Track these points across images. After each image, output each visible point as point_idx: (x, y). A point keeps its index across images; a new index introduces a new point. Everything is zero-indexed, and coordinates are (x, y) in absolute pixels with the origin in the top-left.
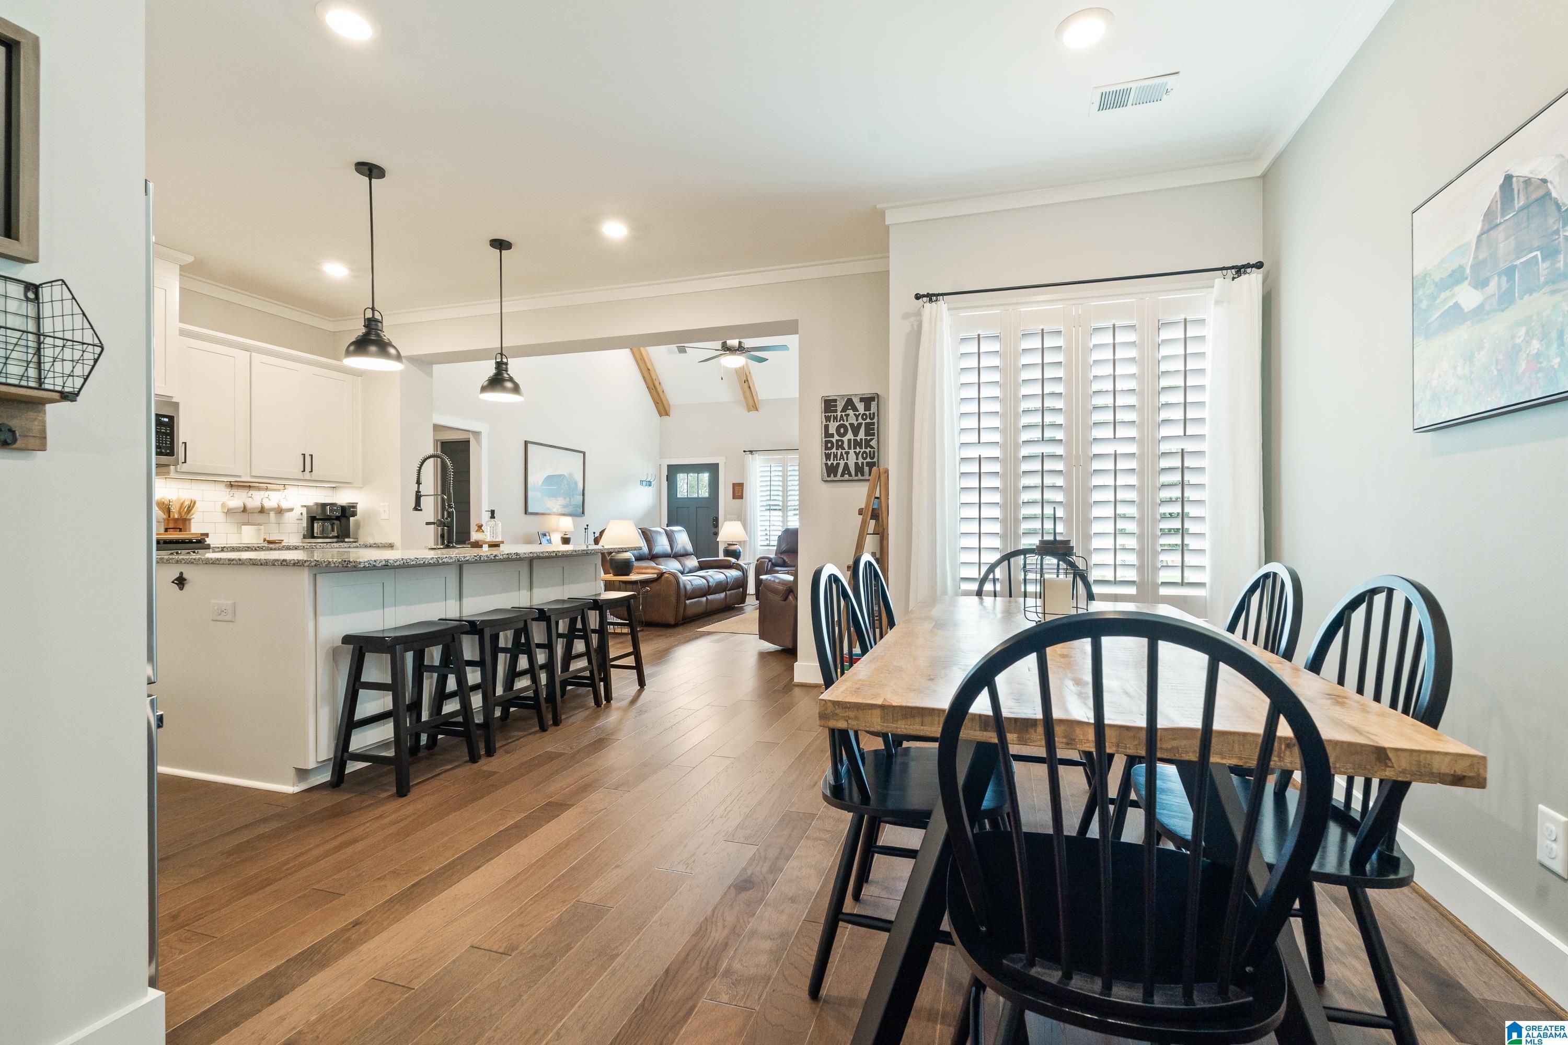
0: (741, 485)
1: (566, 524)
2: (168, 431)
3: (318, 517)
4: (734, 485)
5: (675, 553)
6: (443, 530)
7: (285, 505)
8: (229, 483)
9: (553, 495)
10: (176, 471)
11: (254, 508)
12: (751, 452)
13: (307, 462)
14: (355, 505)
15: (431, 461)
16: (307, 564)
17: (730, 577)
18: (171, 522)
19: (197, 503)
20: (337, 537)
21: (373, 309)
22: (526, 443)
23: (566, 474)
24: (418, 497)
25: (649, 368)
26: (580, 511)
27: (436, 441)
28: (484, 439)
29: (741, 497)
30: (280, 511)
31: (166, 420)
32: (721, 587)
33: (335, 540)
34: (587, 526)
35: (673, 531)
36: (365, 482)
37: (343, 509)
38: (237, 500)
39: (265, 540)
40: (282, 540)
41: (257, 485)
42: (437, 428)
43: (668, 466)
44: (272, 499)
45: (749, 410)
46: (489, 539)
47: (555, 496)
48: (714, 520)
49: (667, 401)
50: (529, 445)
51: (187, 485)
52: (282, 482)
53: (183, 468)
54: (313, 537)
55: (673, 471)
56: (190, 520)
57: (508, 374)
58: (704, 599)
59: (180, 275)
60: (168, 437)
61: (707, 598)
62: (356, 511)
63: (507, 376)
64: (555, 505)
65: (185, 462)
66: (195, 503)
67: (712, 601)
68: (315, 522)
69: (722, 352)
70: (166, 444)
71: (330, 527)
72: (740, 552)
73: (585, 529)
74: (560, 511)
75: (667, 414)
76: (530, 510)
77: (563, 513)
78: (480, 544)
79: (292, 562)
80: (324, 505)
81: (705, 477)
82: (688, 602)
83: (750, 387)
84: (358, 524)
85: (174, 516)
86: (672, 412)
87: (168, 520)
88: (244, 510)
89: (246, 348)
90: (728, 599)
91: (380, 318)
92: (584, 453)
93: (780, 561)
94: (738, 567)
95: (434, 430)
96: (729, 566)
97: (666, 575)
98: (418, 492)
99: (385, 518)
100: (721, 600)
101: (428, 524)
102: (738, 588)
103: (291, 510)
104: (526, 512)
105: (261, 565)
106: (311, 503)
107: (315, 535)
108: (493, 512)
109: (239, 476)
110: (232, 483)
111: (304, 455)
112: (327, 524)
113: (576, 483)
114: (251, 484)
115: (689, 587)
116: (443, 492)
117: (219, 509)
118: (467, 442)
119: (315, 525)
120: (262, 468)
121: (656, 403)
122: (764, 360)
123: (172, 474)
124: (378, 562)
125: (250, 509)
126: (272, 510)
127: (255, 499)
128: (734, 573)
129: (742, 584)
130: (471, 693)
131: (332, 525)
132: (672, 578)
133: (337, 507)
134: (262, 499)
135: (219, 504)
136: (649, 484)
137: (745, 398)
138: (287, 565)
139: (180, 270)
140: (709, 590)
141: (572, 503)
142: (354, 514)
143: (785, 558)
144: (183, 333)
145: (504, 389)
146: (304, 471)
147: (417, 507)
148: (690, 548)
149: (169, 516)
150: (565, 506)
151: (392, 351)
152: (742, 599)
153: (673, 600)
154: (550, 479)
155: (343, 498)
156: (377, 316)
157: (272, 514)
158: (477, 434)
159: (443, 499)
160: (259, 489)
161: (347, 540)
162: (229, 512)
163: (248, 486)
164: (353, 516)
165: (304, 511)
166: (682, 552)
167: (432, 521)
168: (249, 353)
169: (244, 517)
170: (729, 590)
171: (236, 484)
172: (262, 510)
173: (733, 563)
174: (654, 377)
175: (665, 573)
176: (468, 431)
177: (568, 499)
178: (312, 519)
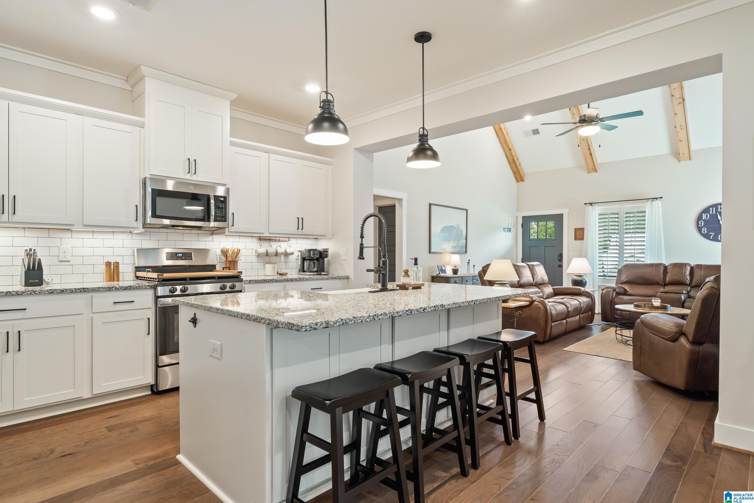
0: (582, 230)
1: (456, 259)
2: (223, 206)
3: (306, 258)
4: (576, 230)
5: (536, 282)
6: (379, 276)
7: (289, 251)
8: (259, 238)
9: (447, 240)
10: (229, 231)
11: (273, 253)
12: (591, 204)
13: (300, 222)
14: (327, 250)
15: (372, 219)
16: (263, 321)
17: (582, 303)
18: (228, 262)
19: (241, 250)
20: (317, 271)
21: (327, 93)
22: (430, 205)
23: (455, 226)
24: (362, 248)
25: (511, 148)
26: (464, 251)
27: (375, 207)
28: (404, 203)
29: (582, 239)
30: (287, 255)
31: (222, 199)
32: (578, 311)
33: (316, 273)
34: (469, 260)
35: (533, 265)
36: (332, 237)
37: (321, 253)
38: (263, 248)
39: (278, 273)
40: (287, 273)
41: (274, 238)
42: (376, 198)
43: (523, 217)
44: (282, 247)
45: (589, 172)
46: (413, 282)
47: (448, 241)
48: (559, 256)
49: (523, 171)
50: (432, 206)
51: (237, 239)
52: (288, 237)
53: (233, 229)
54: (304, 271)
55: (526, 221)
56: (237, 261)
57: (428, 144)
58: (565, 321)
59: (230, 108)
60: (223, 210)
61: (567, 321)
62: (328, 254)
63: (427, 146)
64: (448, 246)
65: (233, 225)
66: (239, 251)
67: (571, 322)
68: (305, 261)
69: (579, 125)
70: (222, 214)
71: (313, 265)
72: (586, 282)
73: (468, 263)
74: (451, 251)
75: (522, 180)
76: (432, 250)
77: (453, 252)
78: (407, 287)
79: (253, 318)
80: (310, 251)
81: (551, 224)
82: (553, 324)
83: (591, 154)
84: (329, 262)
85: (229, 259)
86: (526, 179)
87: (226, 261)
88: (267, 254)
89: (267, 151)
90: (581, 321)
91: (332, 99)
92: (467, 211)
93: (622, 291)
94: (588, 295)
95: (374, 200)
96: (579, 294)
97: (536, 303)
98: (362, 244)
99: (344, 259)
100: (576, 321)
101: (368, 271)
102: (588, 312)
103: (292, 254)
104: (430, 252)
105: (234, 316)
106: (303, 249)
107: (305, 270)
108: (416, 260)
109: (263, 233)
110: (261, 238)
111: (298, 218)
112: (312, 263)
113: (462, 231)
114: (271, 238)
115: (554, 312)
116: (380, 245)
117: (254, 254)
118: (394, 206)
119: (305, 263)
120: (276, 228)
121: (515, 173)
122: (614, 127)
123: (227, 233)
124: (319, 325)
125: (271, 253)
126: (282, 254)
127: (273, 247)
128: (584, 300)
129: (591, 308)
130: (400, 429)
131: (314, 263)
132: (540, 305)
133: (317, 252)
134: (277, 247)
135: (254, 251)
136: (509, 230)
137: (586, 162)
138: (250, 320)
139: (231, 105)
140: (568, 315)
141: (459, 245)
142: (326, 256)
143: (626, 288)
144: (233, 144)
145: (426, 157)
146: (298, 229)
147: (361, 257)
148: (546, 278)
149: (227, 260)
150: (454, 247)
151: (341, 126)
152: (591, 320)
153: (542, 322)
154: (447, 229)
155: (321, 246)
156: (330, 98)
157: (282, 257)
158: (400, 200)
159: (379, 250)
160: (275, 241)
161: (322, 273)
162: (259, 256)
163: (269, 240)
164: (326, 257)
165: (299, 254)
166: (540, 281)
167: (373, 268)
168: (268, 154)
169: (267, 259)
170: (583, 314)
171: (263, 238)
172: (277, 254)
173: (583, 292)
174: (514, 154)
175: (535, 301)
176: (395, 199)
177: (456, 242)
178: (304, 259)
